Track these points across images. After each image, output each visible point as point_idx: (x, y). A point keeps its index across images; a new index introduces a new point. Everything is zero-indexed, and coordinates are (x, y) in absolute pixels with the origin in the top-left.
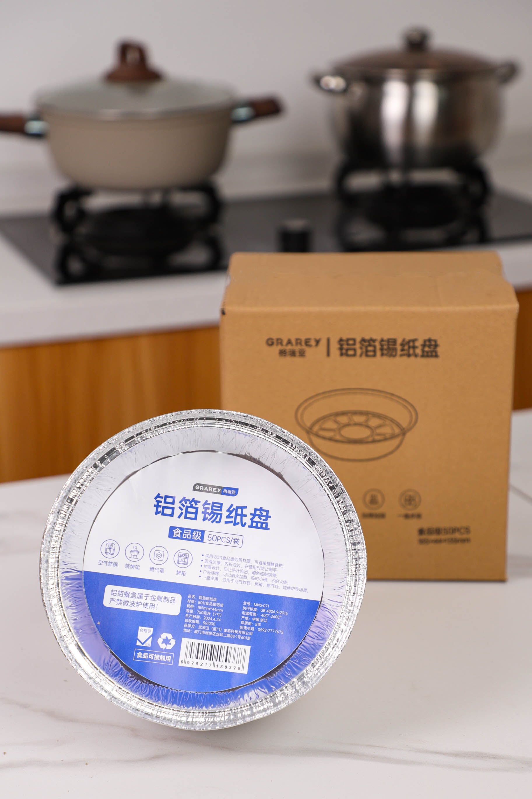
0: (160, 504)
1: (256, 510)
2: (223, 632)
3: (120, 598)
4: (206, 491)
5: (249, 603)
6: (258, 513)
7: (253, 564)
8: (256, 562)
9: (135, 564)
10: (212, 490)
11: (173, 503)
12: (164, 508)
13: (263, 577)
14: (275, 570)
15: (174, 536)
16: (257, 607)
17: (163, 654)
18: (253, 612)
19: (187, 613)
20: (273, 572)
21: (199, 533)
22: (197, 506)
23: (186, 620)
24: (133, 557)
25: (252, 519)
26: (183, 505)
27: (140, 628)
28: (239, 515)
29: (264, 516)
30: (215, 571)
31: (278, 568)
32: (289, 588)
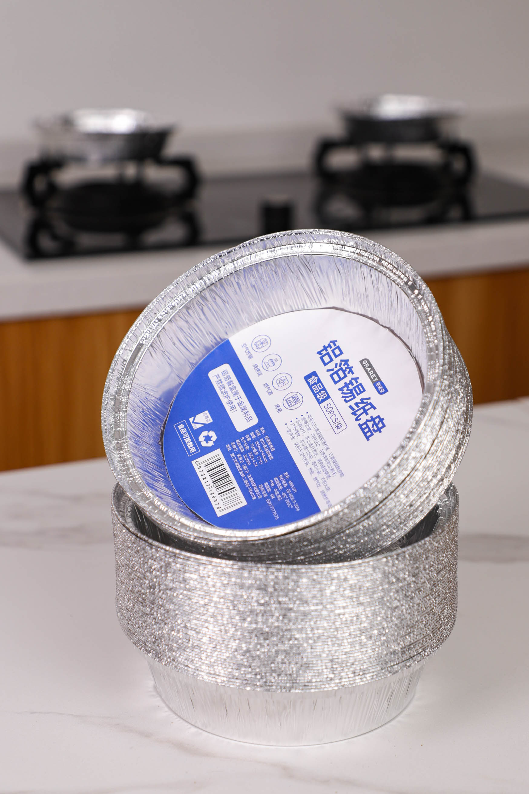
0: (329, 349)
1: (378, 417)
2: (246, 475)
3: (223, 380)
4: (366, 371)
5: (288, 477)
6: (377, 420)
7: (327, 454)
9: (262, 370)
10: (372, 375)
12: (328, 354)
13: (321, 470)
14: (334, 474)
15: (308, 380)
16: (289, 486)
18: (282, 485)
19: (245, 437)
20: (330, 473)
21: (325, 395)
22: (347, 375)
24: (266, 364)
25: (367, 421)
27: (207, 412)
29: (377, 427)
30: (300, 432)
31: (338, 475)
32: (325, 495)
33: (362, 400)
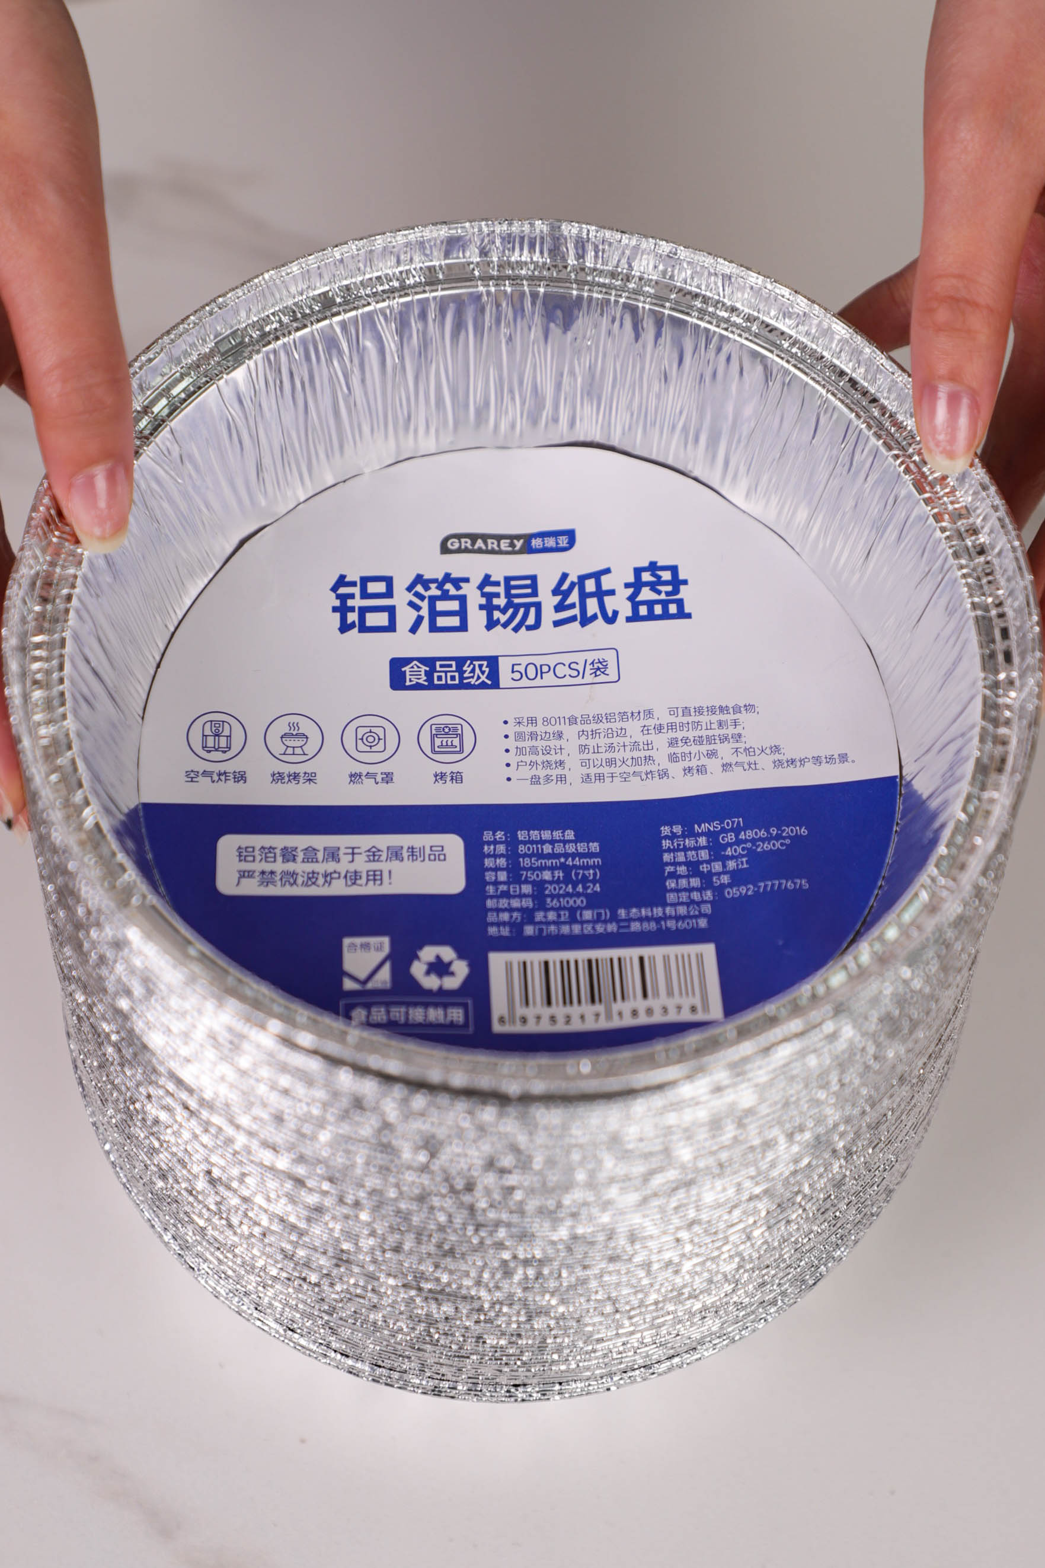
0: (350, 603)
1: (638, 571)
2: (614, 918)
3: (268, 867)
4: (480, 551)
5: (678, 829)
6: (646, 577)
7: (666, 719)
8: (673, 711)
9: (300, 769)
10: (499, 545)
11: (389, 594)
12: (363, 611)
13: (704, 749)
14: (735, 723)
15: (408, 683)
16: (708, 834)
17: (436, 1005)
18: (697, 849)
19: (489, 883)
20: (731, 731)
21: (481, 666)
22: (460, 592)
23: (490, 903)
24: (290, 751)
25: (631, 599)
26: (418, 595)
27: (347, 941)
28: (591, 595)
29: (666, 583)
30: (553, 758)
31: (742, 717)
32: (793, 761)
33: (556, 592)
